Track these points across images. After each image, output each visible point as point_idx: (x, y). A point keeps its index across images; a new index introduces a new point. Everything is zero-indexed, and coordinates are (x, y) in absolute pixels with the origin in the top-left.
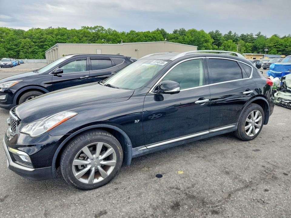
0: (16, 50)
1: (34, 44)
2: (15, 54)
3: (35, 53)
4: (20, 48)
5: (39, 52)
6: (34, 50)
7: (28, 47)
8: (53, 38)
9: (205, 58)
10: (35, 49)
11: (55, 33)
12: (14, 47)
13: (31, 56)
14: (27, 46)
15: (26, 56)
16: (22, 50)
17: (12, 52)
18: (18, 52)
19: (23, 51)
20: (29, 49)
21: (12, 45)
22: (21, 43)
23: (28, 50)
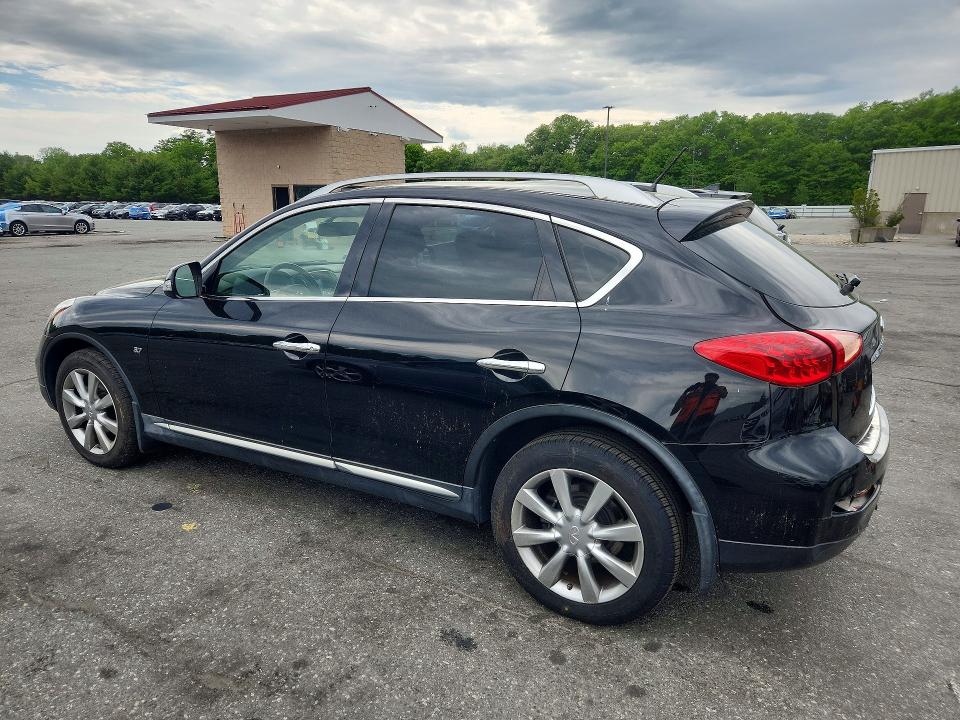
0: (789, 178)
1: (849, 155)
2: (782, 191)
3: (845, 187)
4: (802, 172)
5: (859, 180)
6: (845, 175)
7: (827, 168)
8: (924, 130)
9: (380, 200)
10: (847, 172)
11: (937, 110)
12: (786, 169)
13: (827, 196)
14: (824, 164)
15: (814, 196)
16: (807, 176)
17: (775, 184)
18: (792, 185)
19: (809, 182)
20: (830, 174)
21: (781, 165)
22: (809, 156)
23: (825, 177)
